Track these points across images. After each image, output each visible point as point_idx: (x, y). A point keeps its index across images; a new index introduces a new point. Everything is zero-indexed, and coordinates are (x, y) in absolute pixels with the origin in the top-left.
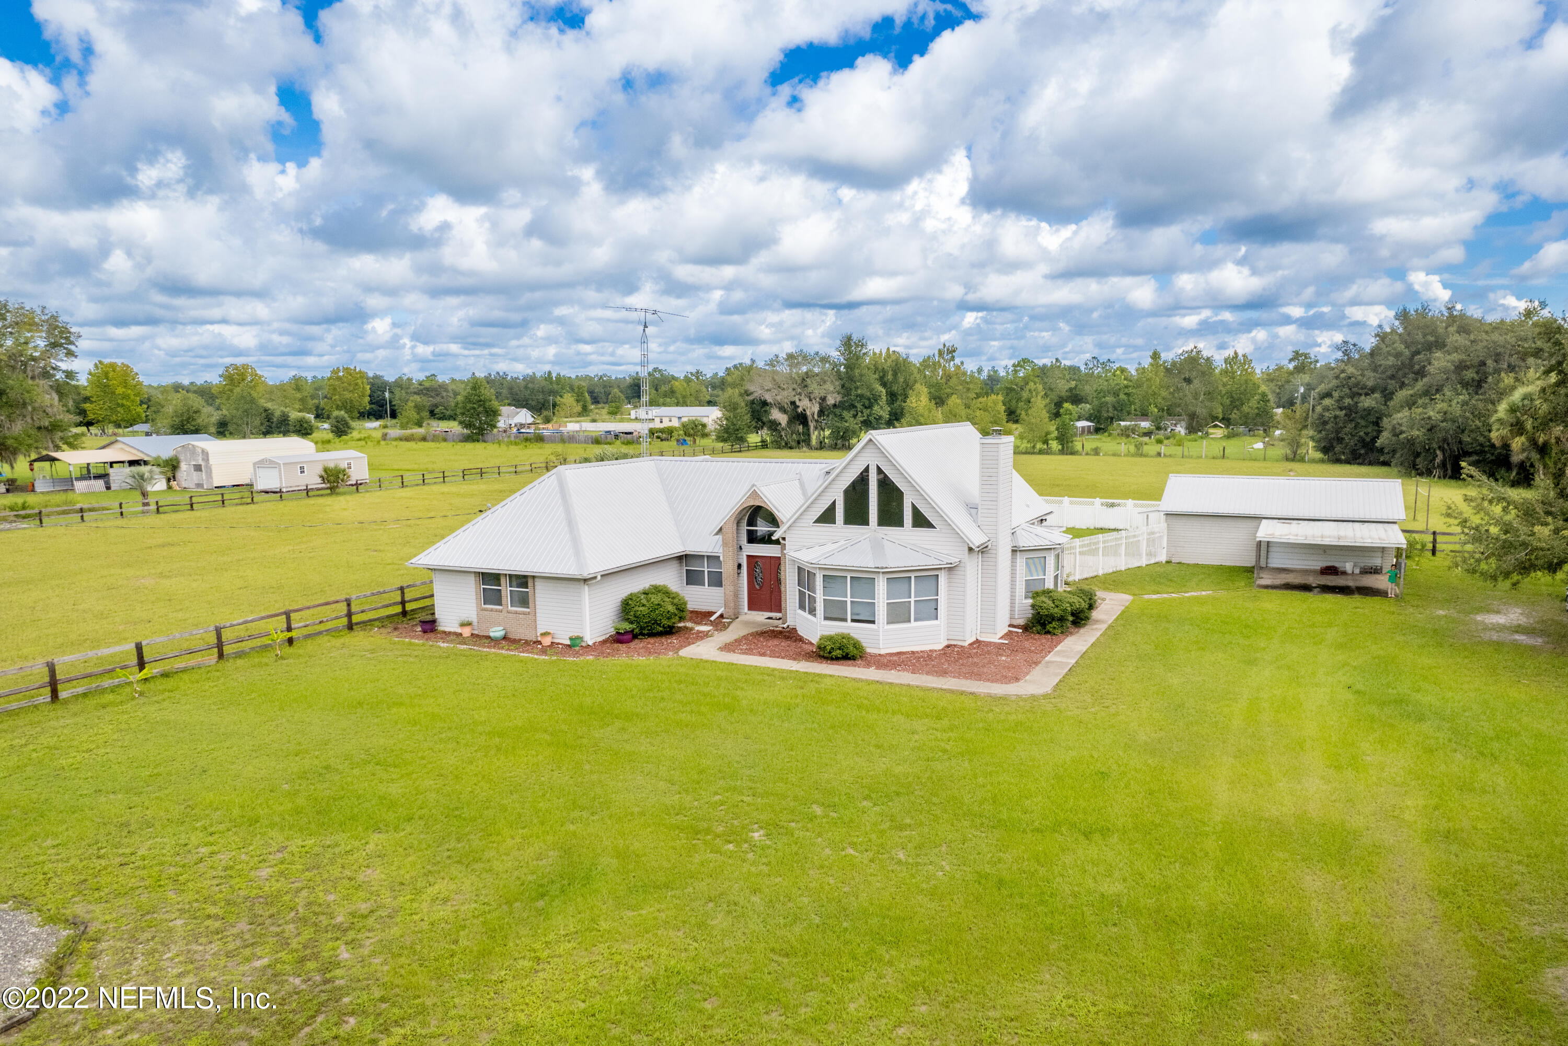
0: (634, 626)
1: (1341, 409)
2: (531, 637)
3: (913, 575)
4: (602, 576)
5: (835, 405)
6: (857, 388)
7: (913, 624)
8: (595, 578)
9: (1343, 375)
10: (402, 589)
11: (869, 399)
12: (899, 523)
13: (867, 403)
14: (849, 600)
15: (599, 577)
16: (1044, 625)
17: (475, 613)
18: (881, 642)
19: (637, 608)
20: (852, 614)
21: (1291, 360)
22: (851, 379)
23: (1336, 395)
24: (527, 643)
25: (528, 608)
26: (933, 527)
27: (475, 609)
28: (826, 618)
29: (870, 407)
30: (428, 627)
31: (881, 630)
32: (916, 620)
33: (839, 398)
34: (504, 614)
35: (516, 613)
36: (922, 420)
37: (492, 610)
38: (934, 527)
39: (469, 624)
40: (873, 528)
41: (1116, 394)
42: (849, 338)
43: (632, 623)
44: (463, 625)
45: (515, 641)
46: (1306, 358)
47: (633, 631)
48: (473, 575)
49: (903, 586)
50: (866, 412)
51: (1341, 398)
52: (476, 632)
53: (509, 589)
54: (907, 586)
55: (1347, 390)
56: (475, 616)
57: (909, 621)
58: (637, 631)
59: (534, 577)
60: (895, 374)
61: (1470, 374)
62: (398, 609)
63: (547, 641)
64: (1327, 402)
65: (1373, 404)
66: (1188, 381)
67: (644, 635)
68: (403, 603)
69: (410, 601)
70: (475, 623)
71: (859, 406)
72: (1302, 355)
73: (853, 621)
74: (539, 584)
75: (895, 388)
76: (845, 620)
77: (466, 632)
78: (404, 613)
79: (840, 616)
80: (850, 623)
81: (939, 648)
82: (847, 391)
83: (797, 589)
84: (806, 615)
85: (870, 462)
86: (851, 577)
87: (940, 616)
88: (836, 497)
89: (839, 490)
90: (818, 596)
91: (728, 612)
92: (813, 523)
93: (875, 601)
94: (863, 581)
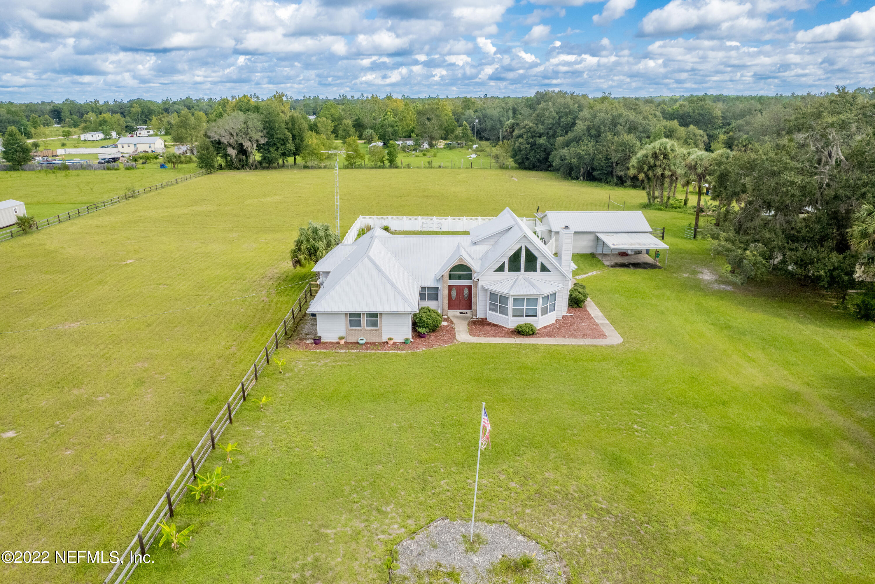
1: (528, 144)
2: (380, 341)
5: (263, 144)
6: (277, 134)
9: (527, 127)
11: (283, 140)
13: (282, 143)
14: (525, 308)
17: (346, 332)
18: (540, 324)
20: (526, 313)
22: (272, 129)
23: (525, 136)
26: (549, 271)
27: (345, 330)
28: (513, 316)
29: (284, 144)
31: (539, 318)
33: (266, 140)
34: (363, 331)
35: (370, 330)
37: (355, 330)
39: (343, 338)
40: (522, 273)
41: (392, 126)
44: (340, 338)
45: (373, 344)
48: (344, 315)
49: (546, 300)
50: (283, 147)
51: (528, 138)
52: (347, 341)
55: (530, 134)
56: (345, 334)
57: (547, 313)
59: (381, 314)
60: (293, 124)
61: (593, 132)
63: (391, 342)
64: (521, 140)
65: (544, 142)
66: (429, 119)
70: (346, 337)
71: (279, 145)
74: (384, 318)
75: (295, 132)
77: (342, 342)
80: (525, 317)
81: (554, 322)
82: (271, 137)
83: (488, 302)
84: (498, 314)
85: (522, 245)
86: (526, 298)
87: (556, 309)
88: (505, 260)
89: (507, 257)
90: (510, 307)
91: (445, 313)
92: (494, 272)
93: (537, 307)
94: (532, 299)
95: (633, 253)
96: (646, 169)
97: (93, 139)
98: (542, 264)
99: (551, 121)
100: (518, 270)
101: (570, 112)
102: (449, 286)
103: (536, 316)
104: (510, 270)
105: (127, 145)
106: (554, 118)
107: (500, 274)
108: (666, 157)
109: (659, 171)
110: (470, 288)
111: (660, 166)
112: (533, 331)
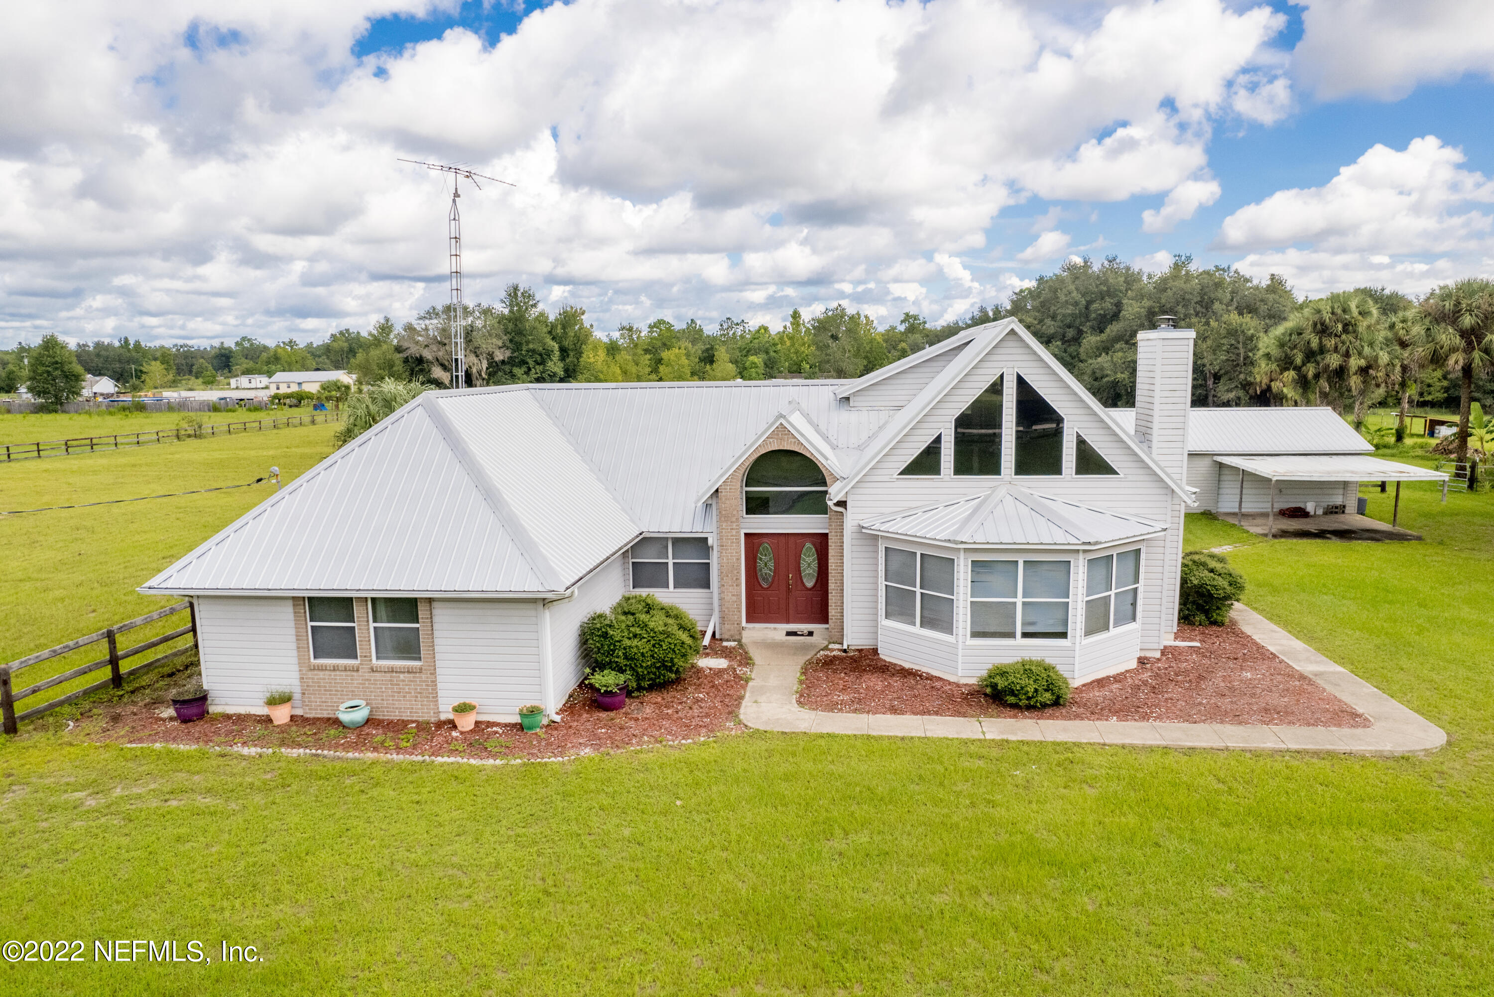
0: (628, 675)
2: (426, 715)
3: (1114, 554)
5: (503, 362)
6: (528, 343)
7: (1112, 631)
8: (573, 593)
10: (110, 636)
11: (541, 355)
12: (1053, 467)
13: (539, 358)
14: (1019, 600)
15: (576, 594)
17: (297, 675)
19: (627, 642)
20: (1023, 624)
21: (902, 322)
22: (520, 333)
24: (422, 727)
25: (420, 659)
26: (1112, 471)
27: (296, 668)
28: (975, 634)
29: (542, 363)
30: (193, 710)
31: (1077, 646)
32: (1115, 625)
33: (508, 353)
34: (364, 672)
35: (392, 670)
36: (602, 376)
37: (335, 669)
38: (1114, 472)
39: (284, 699)
40: (1008, 478)
42: (516, 289)
43: (621, 671)
44: (273, 701)
45: (396, 727)
46: (915, 319)
47: (627, 685)
48: (290, 602)
49: (1104, 573)
50: (540, 368)
52: (299, 712)
53: (372, 625)
54: (1107, 571)
56: (297, 682)
57: (1108, 629)
59: (430, 600)
60: (564, 327)
62: (106, 673)
63: (466, 723)
66: (835, 337)
68: (114, 661)
69: (127, 656)
70: (297, 696)
71: (531, 363)
72: (912, 317)
73: (1025, 635)
74: (441, 614)
75: (566, 343)
76: (1014, 636)
77: (281, 715)
78: (117, 680)
79: (1007, 630)
80: (1019, 641)
81: (1133, 664)
82: (516, 346)
83: (882, 583)
84: (917, 629)
85: (1004, 370)
86: (1025, 562)
87: (1139, 614)
88: (942, 430)
89: (948, 418)
90: (961, 597)
91: (729, 630)
92: (900, 474)
93: (1070, 600)
94: (1045, 567)
95: (1320, 512)
96: (1298, 360)
97: (249, 386)
98: (1081, 443)
99: (1070, 310)
100: (991, 465)
101: (1108, 291)
102: (746, 534)
103: (1063, 635)
104: (963, 467)
105: (285, 385)
106: (1076, 304)
107: (922, 483)
108: (1348, 327)
109: (1334, 361)
110: (821, 542)
111: (1336, 350)
112: (1056, 689)
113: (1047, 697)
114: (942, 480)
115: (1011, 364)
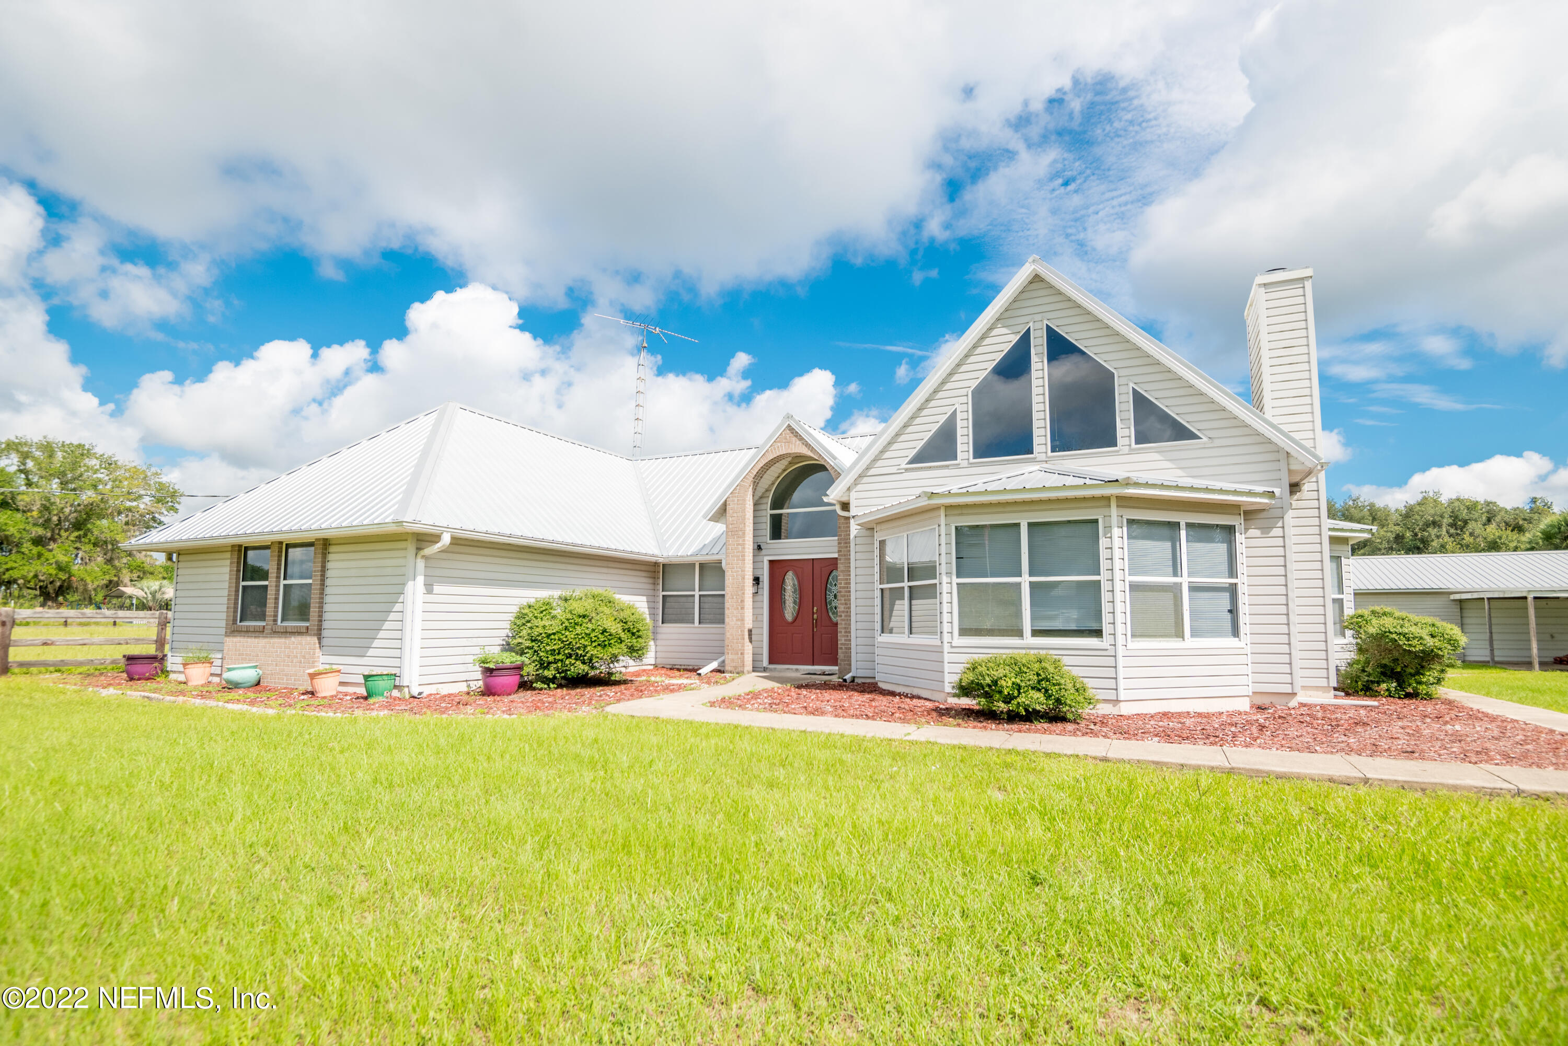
3: (1183, 519)
4: (457, 541)
7: (1190, 642)
8: (436, 538)
14: (1025, 580)
15: (446, 539)
16: (1399, 678)
18: (1122, 684)
20: (1033, 618)
25: (308, 620)
31: (1121, 651)
32: (1195, 633)
38: (1193, 436)
40: (1042, 457)
47: (519, 668)
49: (1160, 548)
53: (283, 582)
54: (1168, 545)
57: (1180, 634)
58: (530, 670)
67: (547, 681)
73: (1038, 632)
76: (1019, 633)
79: (1008, 623)
80: (1029, 640)
81: (1242, 708)
83: (877, 588)
84: (907, 638)
85: (1031, 324)
86: (1030, 525)
87: (1243, 629)
88: (956, 406)
89: (964, 392)
90: (945, 579)
91: (733, 660)
92: (911, 462)
93: (1103, 577)
94: (1063, 531)
98: (1140, 401)
100: (1020, 443)
102: (771, 562)
103: (1098, 633)
104: (985, 449)
107: (937, 471)
112: (1053, 690)
113: (1036, 700)
114: (957, 466)
115: (1038, 317)
